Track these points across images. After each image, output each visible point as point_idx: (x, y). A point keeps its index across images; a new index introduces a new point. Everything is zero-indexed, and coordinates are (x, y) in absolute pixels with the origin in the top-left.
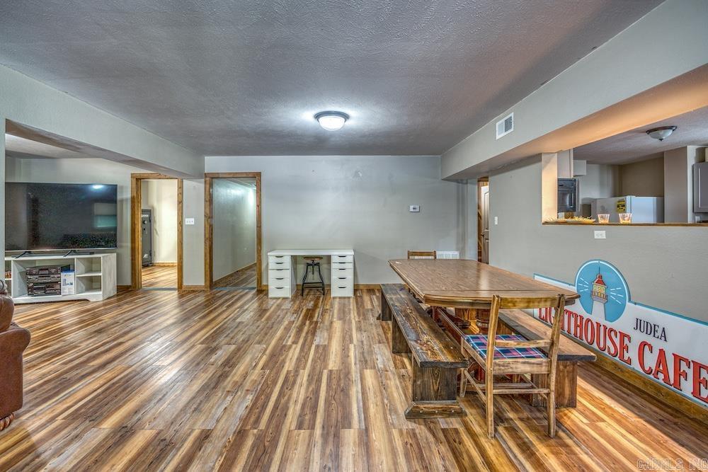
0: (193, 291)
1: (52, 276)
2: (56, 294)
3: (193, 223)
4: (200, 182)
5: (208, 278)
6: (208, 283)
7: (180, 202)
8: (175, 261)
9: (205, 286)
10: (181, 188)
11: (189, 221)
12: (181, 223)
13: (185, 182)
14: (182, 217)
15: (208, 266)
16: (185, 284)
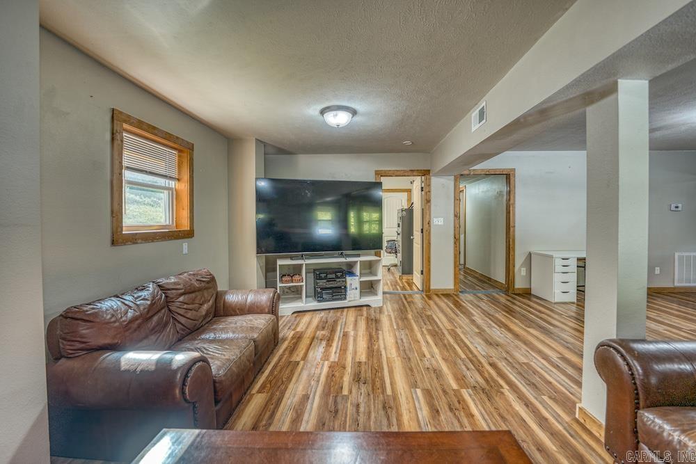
1: (338, 280)
2: (341, 299)
3: (442, 223)
5: (458, 281)
6: (458, 286)
7: (429, 201)
9: (455, 290)
10: (429, 185)
12: (429, 224)
13: (434, 179)
14: (430, 216)
15: (457, 269)
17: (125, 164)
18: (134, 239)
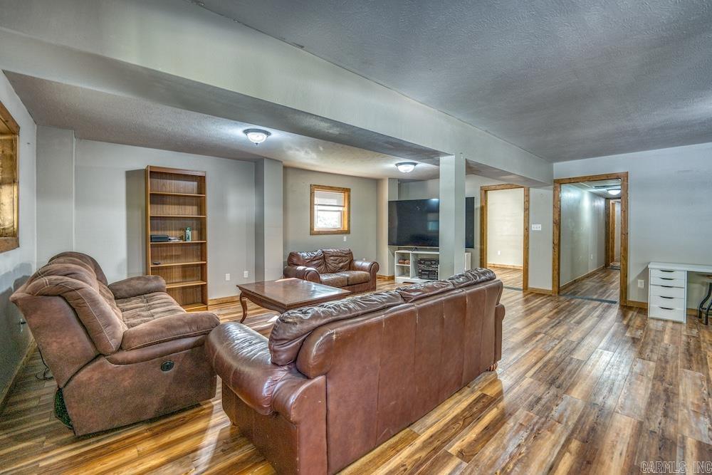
0: (539, 294)
1: (433, 266)
3: (540, 229)
4: (549, 189)
5: (556, 283)
6: (556, 289)
7: (527, 210)
8: (520, 264)
9: (553, 291)
10: (527, 196)
11: (535, 227)
12: (527, 229)
13: (532, 191)
14: (528, 223)
15: (556, 272)
16: (530, 286)
17: (315, 203)
18: (319, 233)
